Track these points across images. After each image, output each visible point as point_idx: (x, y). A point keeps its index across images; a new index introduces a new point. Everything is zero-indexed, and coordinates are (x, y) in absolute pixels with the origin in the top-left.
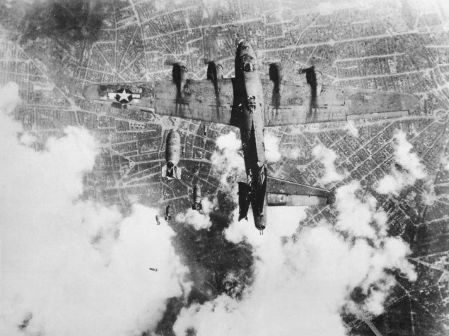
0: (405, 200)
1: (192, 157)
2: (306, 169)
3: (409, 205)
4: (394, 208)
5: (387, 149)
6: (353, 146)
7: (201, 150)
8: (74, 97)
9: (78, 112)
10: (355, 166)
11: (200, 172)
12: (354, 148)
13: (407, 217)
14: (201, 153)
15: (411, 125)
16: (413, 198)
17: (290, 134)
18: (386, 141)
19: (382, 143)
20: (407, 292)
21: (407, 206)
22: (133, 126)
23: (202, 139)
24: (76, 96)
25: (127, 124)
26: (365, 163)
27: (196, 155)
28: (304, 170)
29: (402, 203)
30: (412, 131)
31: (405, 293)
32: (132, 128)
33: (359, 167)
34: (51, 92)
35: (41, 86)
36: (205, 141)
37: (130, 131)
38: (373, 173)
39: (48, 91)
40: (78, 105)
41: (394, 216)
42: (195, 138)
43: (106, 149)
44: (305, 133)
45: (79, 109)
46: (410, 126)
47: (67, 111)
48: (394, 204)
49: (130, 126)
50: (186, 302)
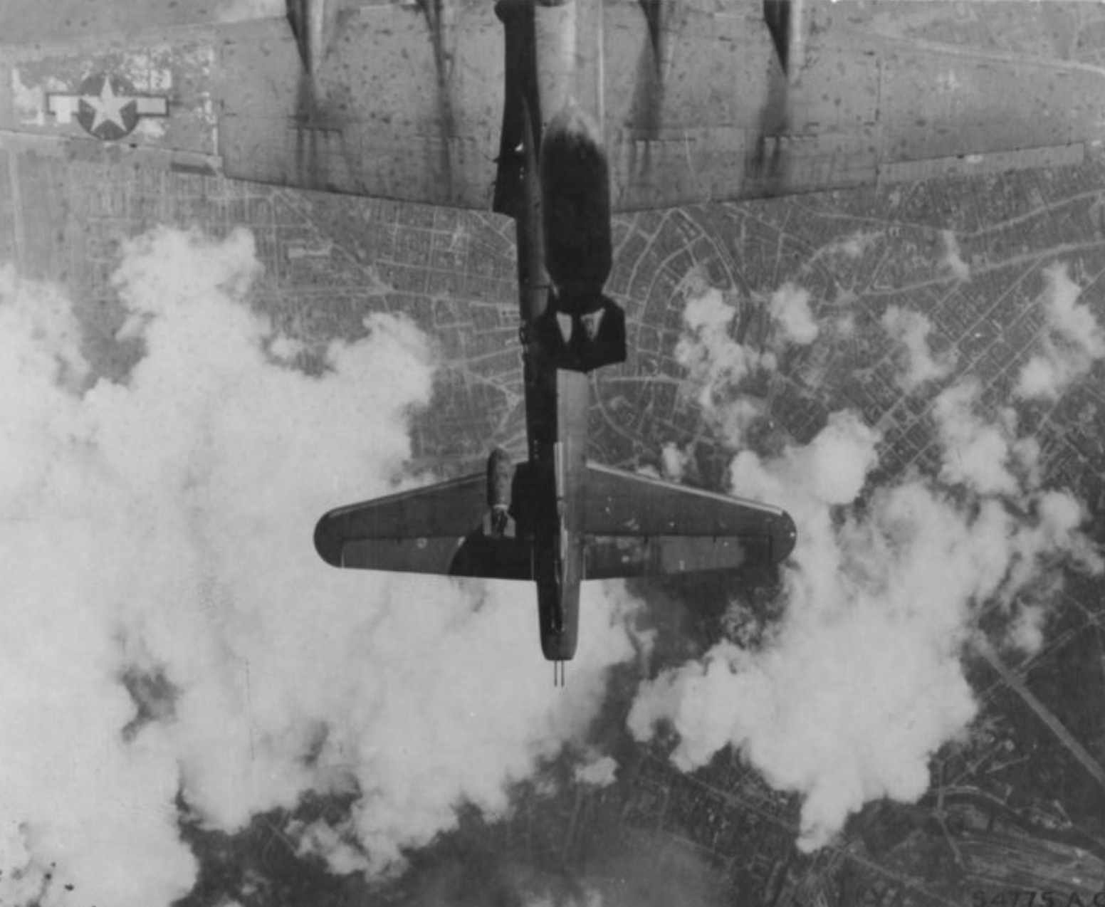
0: (1076, 423)
1: (636, 373)
2: (873, 377)
3: (1084, 433)
4: (1055, 442)
5: (1033, 317)
6: (964, 316)
7: (654, 357)
8: (378, 264)
9: (388, 297)
10: (971, 360)
11: (655, 405)
12: (965, 322)
13: (1081, 459)
14: (654, 362)
15: (1079, 264)
16: (1090, 418)
17: (834, 304)
18: (1031, 300)
19: (1022, 305)
20: (1091, 615)
21: (1081, 436)
22: (508, 315)
23: (655, 333)
24: (381, 261)
25: (495, 312)
26: (990, 352)
27: (644, 368)
28: (869, 379)
29: (1070, 430)
30: (1080, 274)
31: (1087, 619)
32: (506, 320)
33: (979, 362)
34: (326, 257)
35: (304, 247)
36: (660, 335)
37: (503, 329)
38: (1007, 371)
39: (320, 257)
40: (386, 282)
41: (1057, 459)
42: (639, 330)
43: (456, 372)
44: (864, 299)
45: (389, 289)
46: (1076, 265)
47: (363, 296)
48: (1053, 432)
49: (501, 316)
50: (646, 670)
